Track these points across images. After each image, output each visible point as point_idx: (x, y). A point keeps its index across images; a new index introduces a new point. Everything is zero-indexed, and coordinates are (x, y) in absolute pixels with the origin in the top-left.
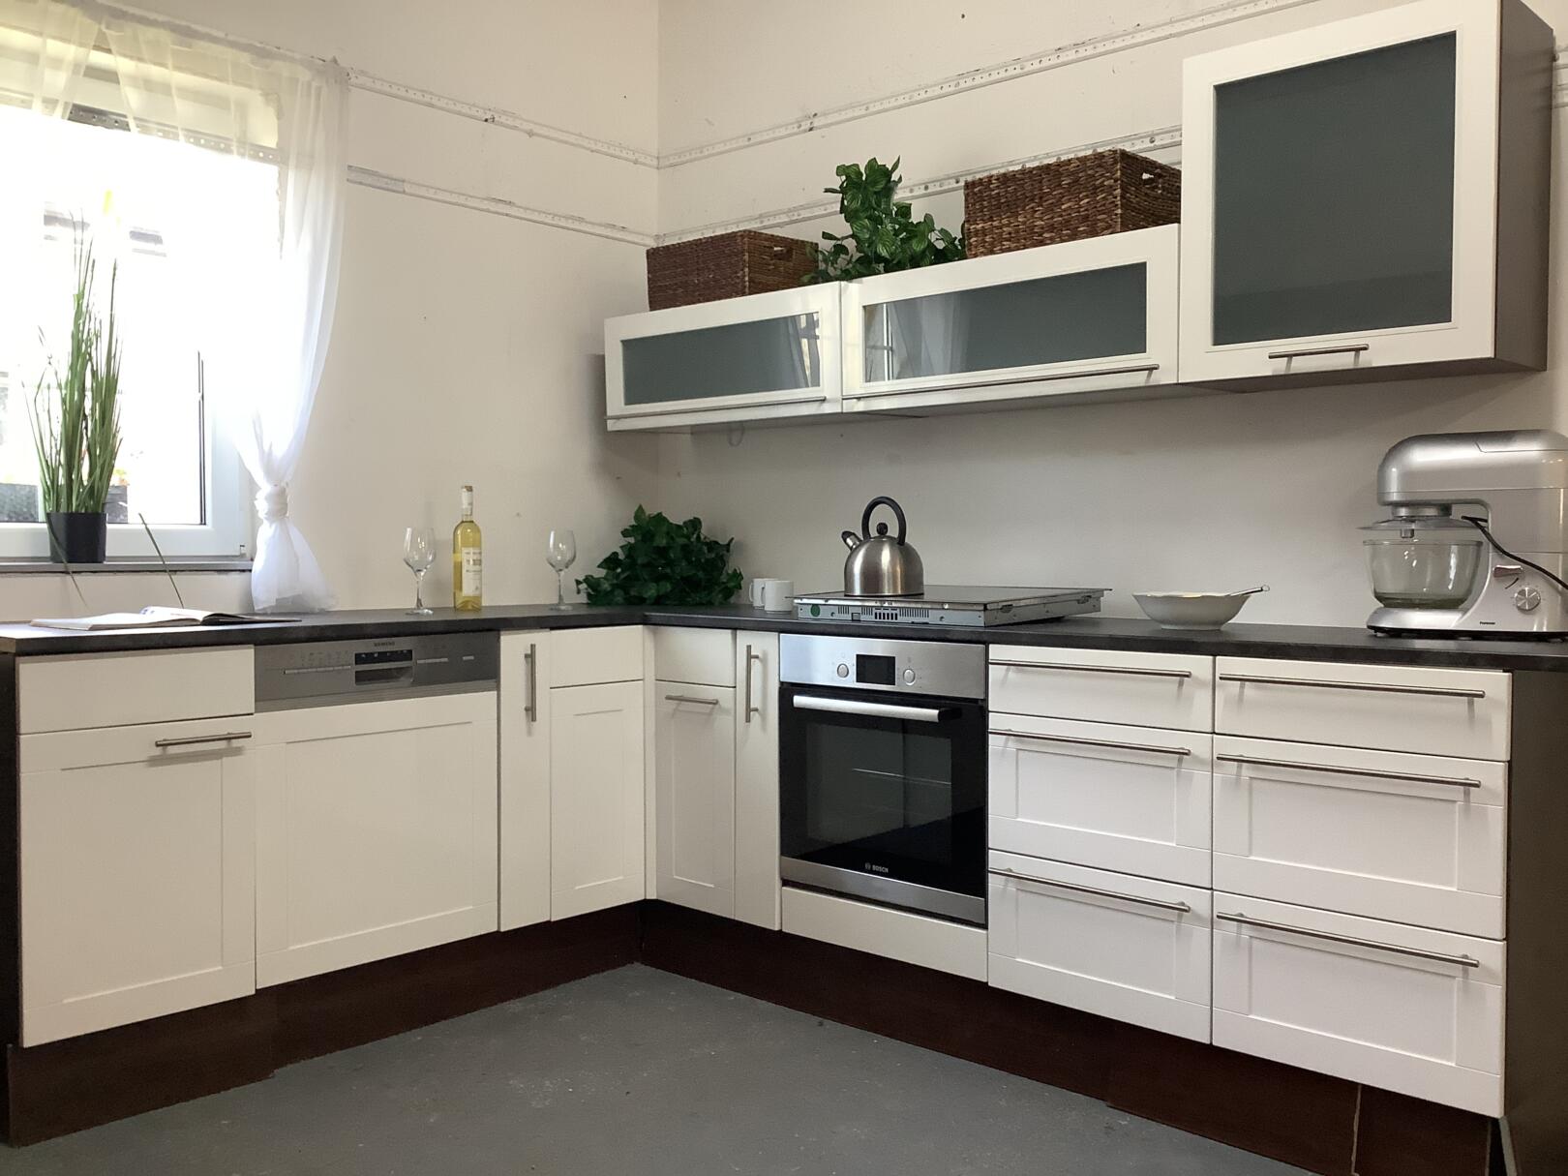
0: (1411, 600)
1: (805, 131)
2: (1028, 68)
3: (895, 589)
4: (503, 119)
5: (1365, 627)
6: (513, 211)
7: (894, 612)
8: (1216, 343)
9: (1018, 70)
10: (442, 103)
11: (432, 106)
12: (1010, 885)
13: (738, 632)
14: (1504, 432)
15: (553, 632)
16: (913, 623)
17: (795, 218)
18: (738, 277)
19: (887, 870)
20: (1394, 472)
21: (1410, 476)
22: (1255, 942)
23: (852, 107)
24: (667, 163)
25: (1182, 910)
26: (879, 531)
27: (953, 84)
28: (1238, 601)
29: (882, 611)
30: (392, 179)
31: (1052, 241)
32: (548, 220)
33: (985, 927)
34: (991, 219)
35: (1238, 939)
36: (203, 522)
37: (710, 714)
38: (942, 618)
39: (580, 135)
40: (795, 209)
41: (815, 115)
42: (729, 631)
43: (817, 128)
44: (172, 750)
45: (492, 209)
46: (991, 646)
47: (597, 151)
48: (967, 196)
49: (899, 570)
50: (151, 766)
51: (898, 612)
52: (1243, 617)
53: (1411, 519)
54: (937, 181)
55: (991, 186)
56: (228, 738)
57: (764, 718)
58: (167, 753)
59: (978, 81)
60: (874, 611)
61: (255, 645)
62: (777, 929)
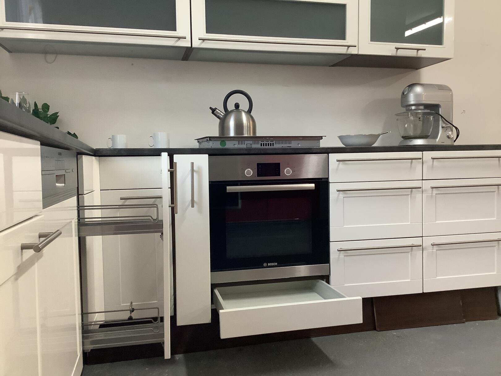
8: (372, 41)
16: (283, 147)
19: (276, 264)
22: (438, 251)
25: (413, 246)
26: (235, 107)
29: (265, 142)
38: (298, 144)
46: (330, 154)
51: (274, 142)
60: (260, 142)
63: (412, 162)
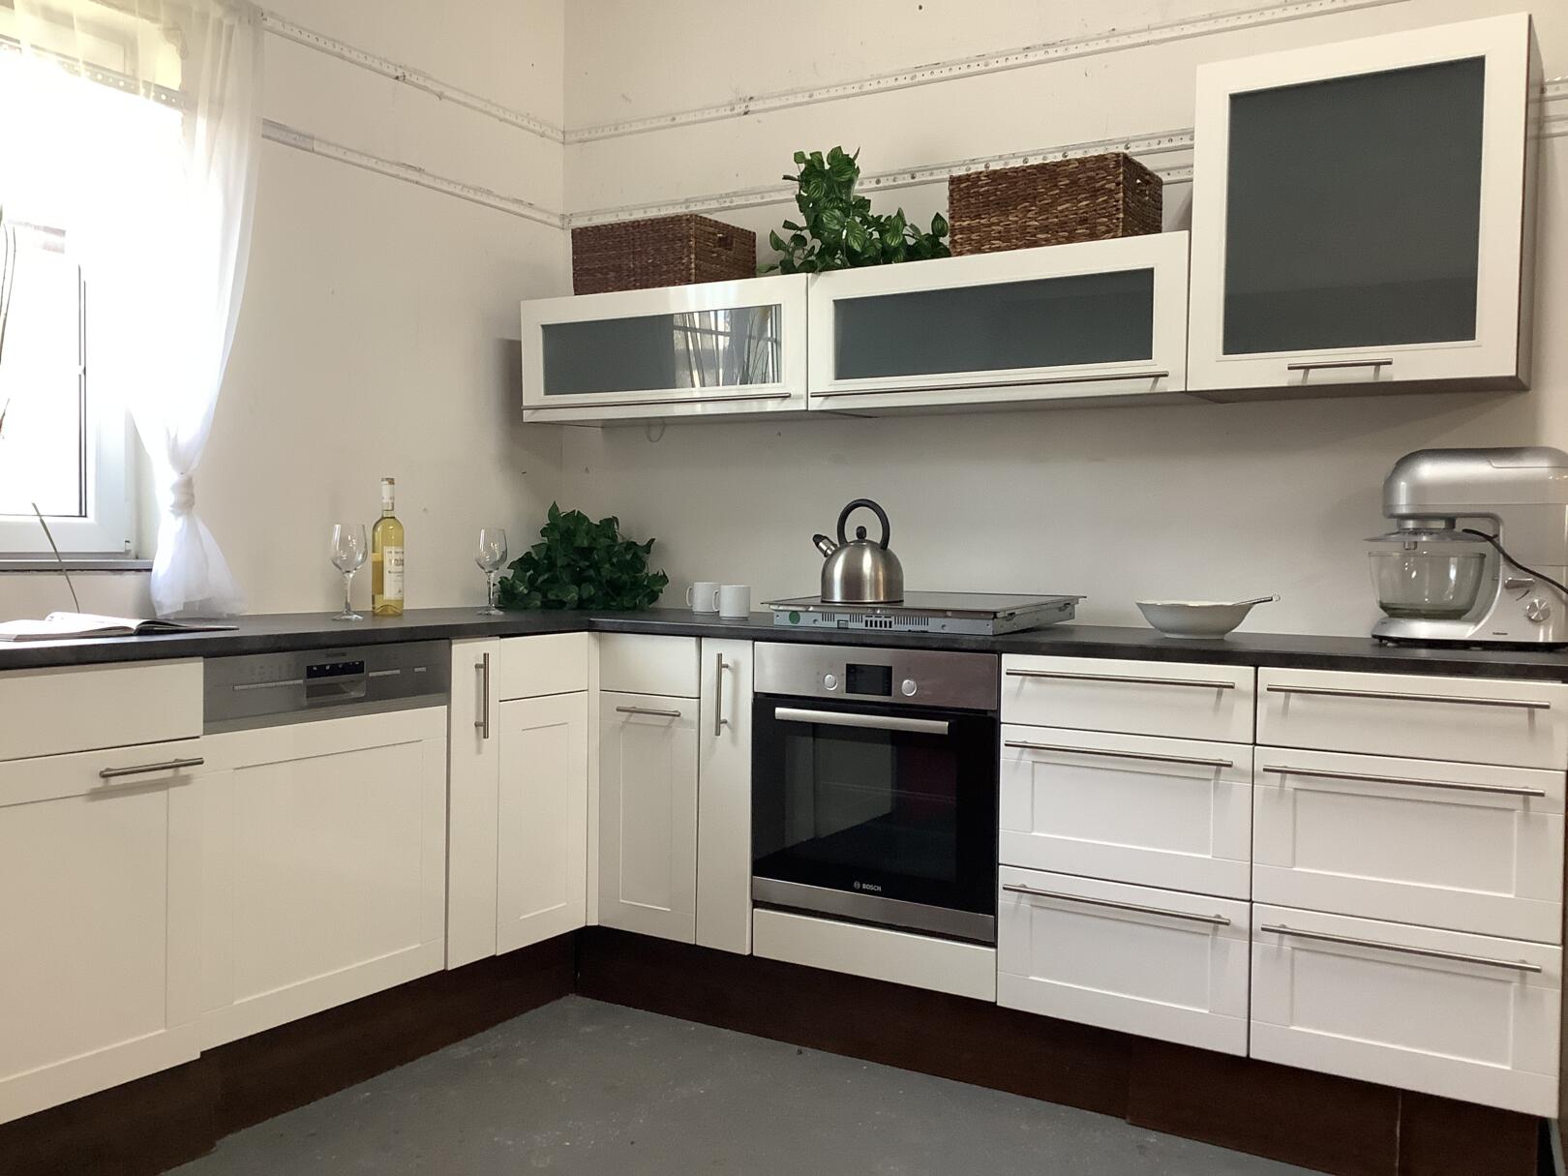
0: (1419, 610)
1: (739, 115)
2: (993, 65)
3: (877, 595)
4: (414, 78)
5: (1370, 636)
6: (425, 180)
7: (888, 620)
8: (1226, 352)
9: (983, 66)
10: (354, 55)
11: (343, 57)
12: (1023, 901)
13: (703, 639)
14: (1505, 449)
15: (502, 640)
16: (910, 631)
17: (727, 205)
18: (683, 264)
19: (879, 889)
20: (1403, 486)
21: (1419, 490)
22: (1299, 955)
23: (794, 92)
24: (574, 138)
25: (1217, 923)
26: (858, 535)
27: (909, 76)
28: (1242, 611)
29: (874, 619)
30: (300, 134)
31: (1047, 242)
32: (457, 191)
33: (994, 945)
34: (978, 216)
35: (1279, 949)
36: (82, 514)
37: (669, 727)
38: (943, 626)
39: (489, 101)
40: (727, 195)
41: (751, 98)
42: (694, 639)
43: (754, 112)
44: (115, 781)
45: (401, 175)
46: (1003, 655)
47: (506, 121)
48: (952, 191)
49: (881, 573)
50: (93, 800)
51: (892, 619)
52: (1248, 626)
53: (1416, 532)
54: (890, 175)
55: (980, 183)
56: (176, 765)
57: (733, 729)
58: (113, 783)
59: (937, 75)
60: (865, 618)
61: (205, 657)
62: (747, 953)
63: (1220, 694)
